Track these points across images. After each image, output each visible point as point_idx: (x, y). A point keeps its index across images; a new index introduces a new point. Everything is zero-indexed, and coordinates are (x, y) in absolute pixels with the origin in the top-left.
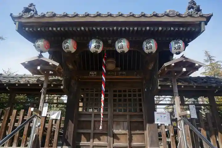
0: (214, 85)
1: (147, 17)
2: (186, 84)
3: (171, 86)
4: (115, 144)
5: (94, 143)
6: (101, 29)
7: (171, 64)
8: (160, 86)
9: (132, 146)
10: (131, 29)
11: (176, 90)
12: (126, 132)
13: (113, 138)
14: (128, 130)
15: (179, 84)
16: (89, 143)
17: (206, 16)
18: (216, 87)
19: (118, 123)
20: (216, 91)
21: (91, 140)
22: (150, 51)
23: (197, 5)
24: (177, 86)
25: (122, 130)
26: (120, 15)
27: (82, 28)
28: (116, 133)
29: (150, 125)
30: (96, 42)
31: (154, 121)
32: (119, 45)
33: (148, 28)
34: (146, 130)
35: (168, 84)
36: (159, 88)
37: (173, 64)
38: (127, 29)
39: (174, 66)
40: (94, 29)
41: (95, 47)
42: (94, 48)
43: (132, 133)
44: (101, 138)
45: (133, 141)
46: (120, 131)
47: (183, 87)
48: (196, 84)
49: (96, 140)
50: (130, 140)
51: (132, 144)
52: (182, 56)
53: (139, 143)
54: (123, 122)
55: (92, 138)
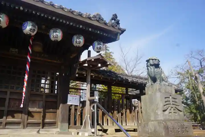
0: (114, 79)
1: (82, 17)
2: (97, 75)
3: (85, 75)
4: (29, 121)
5: (7, 120)
6: (40, 15)
7: (92, 60)
8: (77, 73)
9: (45, 123)
10: (68, 23)
11: (89, 79)
12: (41, 110)
13: (27, 116)
14: (43, 109)
15: (92, 74)
16: (2, 120)
17: (122, 29)
18: (115, 80)
19: (34, 102)
20: (114, 83)
21: (4, 117)
22: (78, 45)
23: (118, 19)
24: (90, 76)
25: (37, 108)
26: (61, 8)
27: (21, 8)
28: (31, 111)
29: (64, 105)
30: (32, 26)
31: (67, 102)
32: (55, 34)
33: (81, 26)
34: (58, 109)
35: (84, 73)
36: (77, 75)
37: (93, 60)
38: (64, 22)
39: (93, 61)
40: (34, 12)
41: (31, 30)
42: (29, 30)
43: (46, 111)
44: (15, 115)
45: (46, 118)
46: (36, 109)
47: (94, 77)
48: (103, 76)
49: (10, 117)
50: (44, 117)
51: (45, 121)
52: (100, 55)
53: (51, 120)
54: (39, 101)
55: (5, 116)
